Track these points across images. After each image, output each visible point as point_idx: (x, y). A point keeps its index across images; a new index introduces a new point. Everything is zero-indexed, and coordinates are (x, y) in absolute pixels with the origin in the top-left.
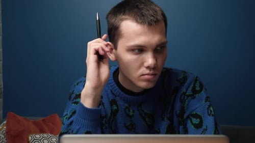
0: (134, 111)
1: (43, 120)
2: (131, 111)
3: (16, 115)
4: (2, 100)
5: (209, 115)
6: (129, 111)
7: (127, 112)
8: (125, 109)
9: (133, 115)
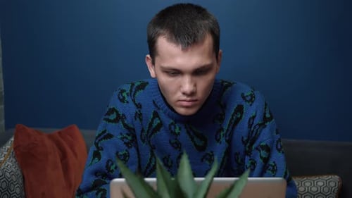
0: (180, 129)
1: (59, 133)
2: (178, 128)
3: (27, 128)
4: (3, 106)
5: (279, 150)
6: (175, 128)
7: (173, 129)
8: (170, 125)
9: (179, 133)
